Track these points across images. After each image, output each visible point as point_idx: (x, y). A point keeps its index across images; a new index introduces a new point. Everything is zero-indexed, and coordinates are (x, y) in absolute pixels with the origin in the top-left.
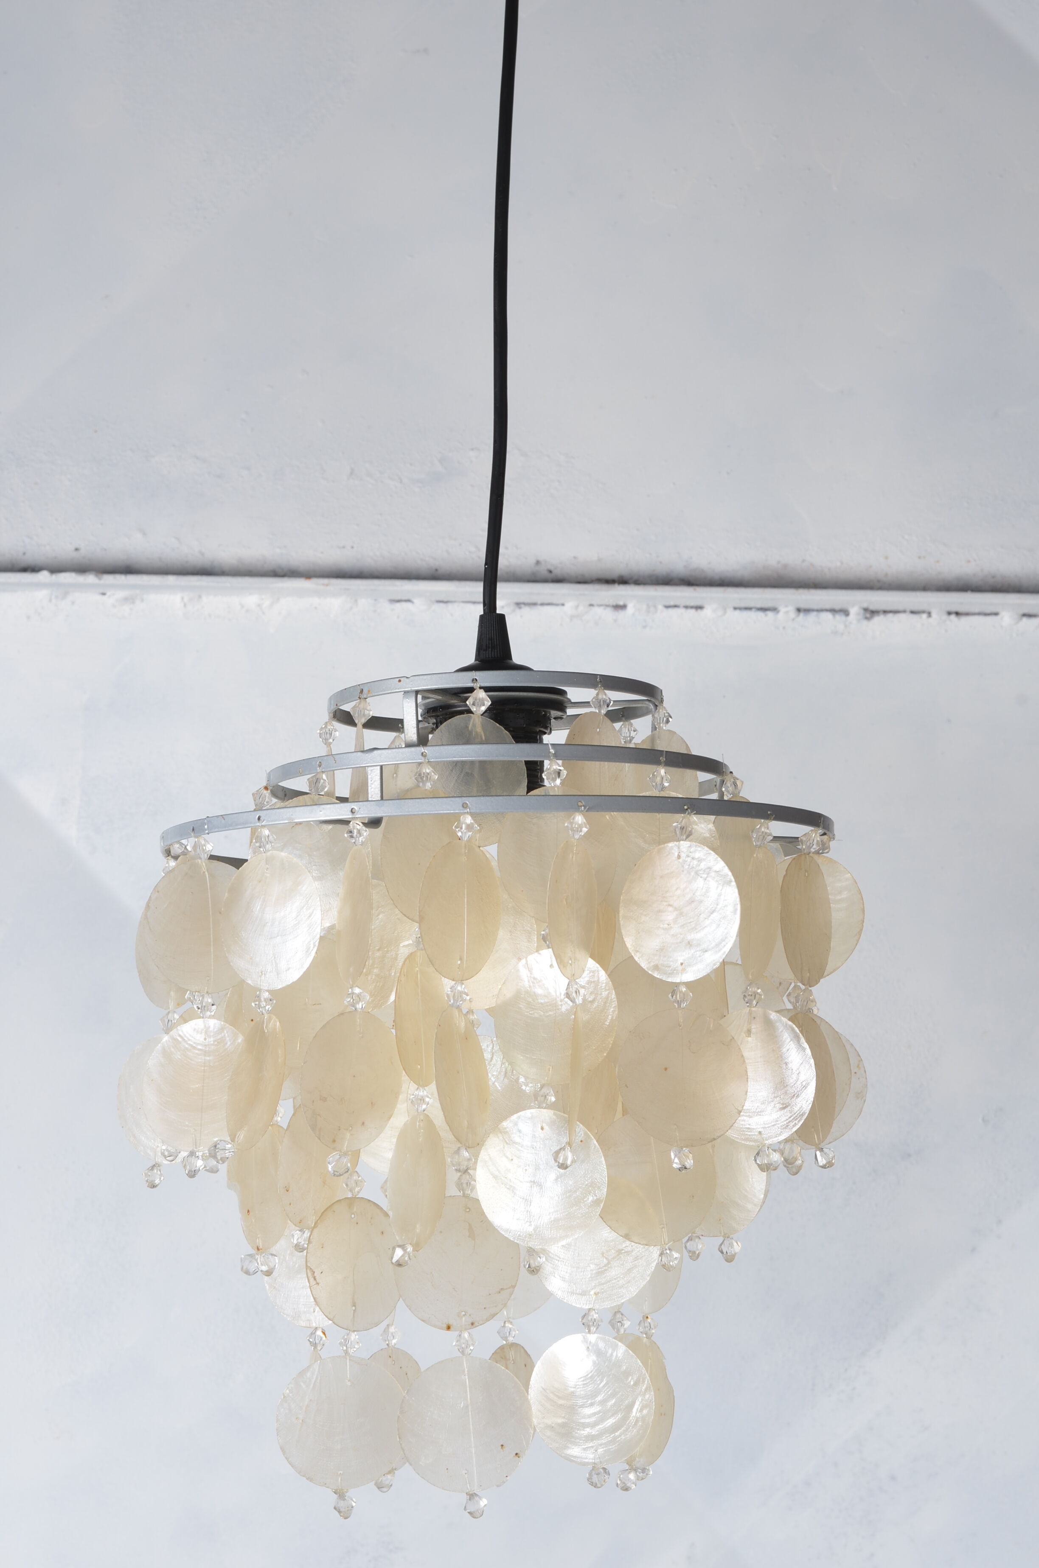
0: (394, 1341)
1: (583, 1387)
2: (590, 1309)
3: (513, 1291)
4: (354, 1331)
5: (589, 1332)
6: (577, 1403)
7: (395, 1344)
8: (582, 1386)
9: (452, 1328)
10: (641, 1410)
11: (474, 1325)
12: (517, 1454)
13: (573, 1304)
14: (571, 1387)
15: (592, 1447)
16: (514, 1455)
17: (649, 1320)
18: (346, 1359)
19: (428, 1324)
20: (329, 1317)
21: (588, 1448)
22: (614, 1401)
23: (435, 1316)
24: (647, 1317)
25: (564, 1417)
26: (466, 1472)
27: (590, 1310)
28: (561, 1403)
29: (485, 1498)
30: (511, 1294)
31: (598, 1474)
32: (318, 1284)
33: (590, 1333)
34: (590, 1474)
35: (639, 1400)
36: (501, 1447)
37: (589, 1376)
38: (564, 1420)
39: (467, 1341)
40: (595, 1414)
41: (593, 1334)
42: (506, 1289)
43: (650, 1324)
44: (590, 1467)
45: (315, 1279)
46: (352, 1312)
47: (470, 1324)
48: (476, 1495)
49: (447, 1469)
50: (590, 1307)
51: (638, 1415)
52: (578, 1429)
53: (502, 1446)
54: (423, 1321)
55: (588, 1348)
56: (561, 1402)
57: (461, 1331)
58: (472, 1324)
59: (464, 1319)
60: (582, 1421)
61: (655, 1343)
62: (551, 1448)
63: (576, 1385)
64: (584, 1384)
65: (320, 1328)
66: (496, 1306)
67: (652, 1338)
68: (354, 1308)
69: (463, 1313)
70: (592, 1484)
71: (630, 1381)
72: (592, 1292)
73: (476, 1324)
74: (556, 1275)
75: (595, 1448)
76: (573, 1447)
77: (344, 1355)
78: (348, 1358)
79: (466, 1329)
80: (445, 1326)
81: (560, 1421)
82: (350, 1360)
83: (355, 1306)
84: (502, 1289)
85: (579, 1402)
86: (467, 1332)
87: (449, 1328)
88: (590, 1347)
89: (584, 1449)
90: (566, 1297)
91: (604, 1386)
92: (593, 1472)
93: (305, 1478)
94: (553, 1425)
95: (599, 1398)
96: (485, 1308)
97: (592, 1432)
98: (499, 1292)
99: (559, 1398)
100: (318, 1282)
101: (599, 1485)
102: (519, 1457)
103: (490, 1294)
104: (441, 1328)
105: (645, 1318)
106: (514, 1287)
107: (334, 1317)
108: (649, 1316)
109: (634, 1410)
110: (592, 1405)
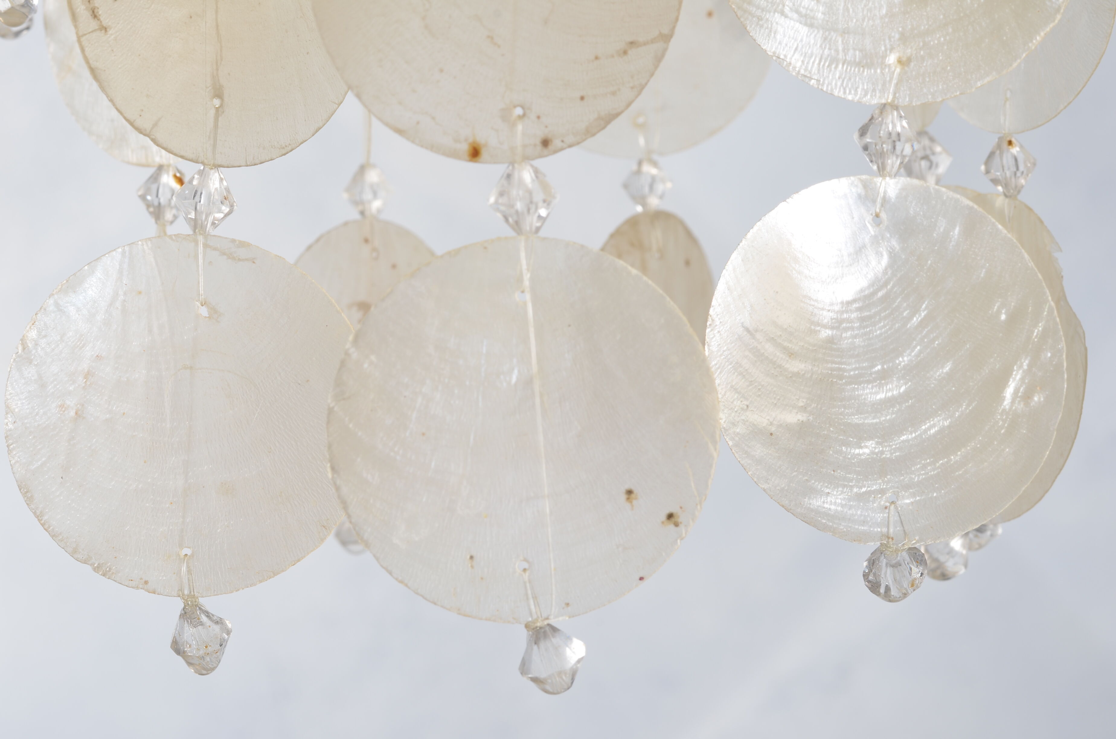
0: (376, 204)
1: (859, 328)
2: (884, 105)
3: (665, 50)
4: (217, 166)
5: (882, 171)
6: (844, 370)
7: (379, 211)
8: (857, 325)
9: (484, 154)
10: (1027, 397)
11: (551, 147)
12: (670, 516)
13: (836, 93)
14: (825, 327)
15: (882, 492)
16: (664, 517)
17: (1015, 150)
18: (196, 242)
19: (413, 142)
20: (139, 123)
21: (868, 493)
22: (947, 369)
23: (433, 118)
24: (1010, 143)
25: (804, 409)
26: (526, 565)
27: (883, 108)
28: (796, 370)
29: (579, 638)
30: (659, 59)
31: (896, 565)
32: (104, 29)
33: (883, 176)
34: (872, 562)
35: (1021, 366)
36: (624, 497)
37: (880, 294)
38: (802, 417)
39: (530, 192)
40: (890, 402)
41: (890, 176)
42: (645, 44)
43: (1016, 160)
44: (873, 545)
45: (95, 15)
46: (213, 112)
47: (538, 141)
48: (554, 629)
49: (472, 557)
50: (883, 101)
51: (1020, 406)
52: (848, 444)
53: (630, 492)
54: (399, 131)
55: (877, 216)
56: (796, 366)
57: (512, 163)
58: (545, 143)
59: (520, 127)
60: (856, 419)
61: (1030, 209)
62: (764, 490)
63: (841, 322)
64: (862, 319)
65: (169, 166)
66: (614, 93)
67: (1020, 197)
68: (217, 102)
69: (519, 111)
70: (874, 587)
71: (999, 312)
72: (892, 59)
73: (557, 143)
74: (787, 10)
75: (888, 495)
76: (827, 491)
77: (191, 232)
78: (201, 239)
79: (527, 158)
80: (464, 148)
81: (793, 418)
82: (206, 246)
83: (218, 93)
84: (632, 43)
85: (848, 367)
86: (529, 168)
87: (475, 153)
88: (883, 215)
89: (860, 497)
90: (815, 70)
91: (922, 324)
92: (884, 561)
93: (88, 568)
94: (773, 429)
95: (904, 360)
96: (582, 98)
97: (882, 452)
98: (625, 52)
99: (791, 354)
100: (104, 23)
101: (894, 592)
102: (676, 525)
103: (597, 58)
104: (453, 154)
105: (1005, 144)
106: (666, 38)
107: (155, 125)
108: (1013, 140)
109: (1009, 392)
110: (884, 376)
